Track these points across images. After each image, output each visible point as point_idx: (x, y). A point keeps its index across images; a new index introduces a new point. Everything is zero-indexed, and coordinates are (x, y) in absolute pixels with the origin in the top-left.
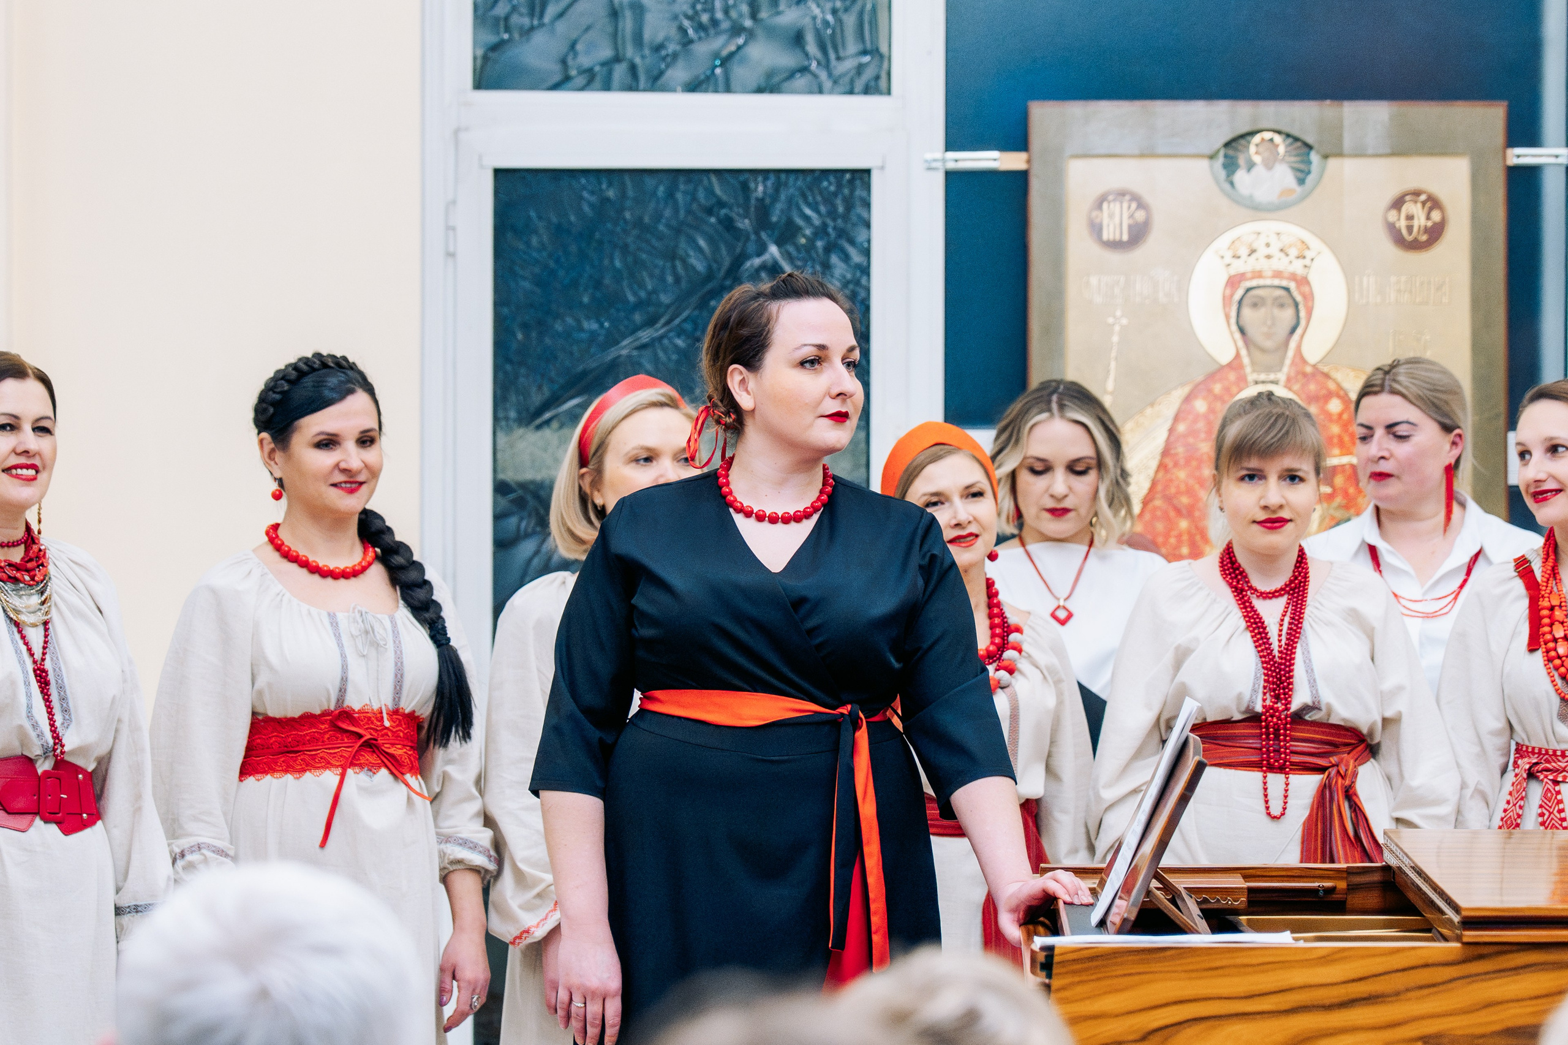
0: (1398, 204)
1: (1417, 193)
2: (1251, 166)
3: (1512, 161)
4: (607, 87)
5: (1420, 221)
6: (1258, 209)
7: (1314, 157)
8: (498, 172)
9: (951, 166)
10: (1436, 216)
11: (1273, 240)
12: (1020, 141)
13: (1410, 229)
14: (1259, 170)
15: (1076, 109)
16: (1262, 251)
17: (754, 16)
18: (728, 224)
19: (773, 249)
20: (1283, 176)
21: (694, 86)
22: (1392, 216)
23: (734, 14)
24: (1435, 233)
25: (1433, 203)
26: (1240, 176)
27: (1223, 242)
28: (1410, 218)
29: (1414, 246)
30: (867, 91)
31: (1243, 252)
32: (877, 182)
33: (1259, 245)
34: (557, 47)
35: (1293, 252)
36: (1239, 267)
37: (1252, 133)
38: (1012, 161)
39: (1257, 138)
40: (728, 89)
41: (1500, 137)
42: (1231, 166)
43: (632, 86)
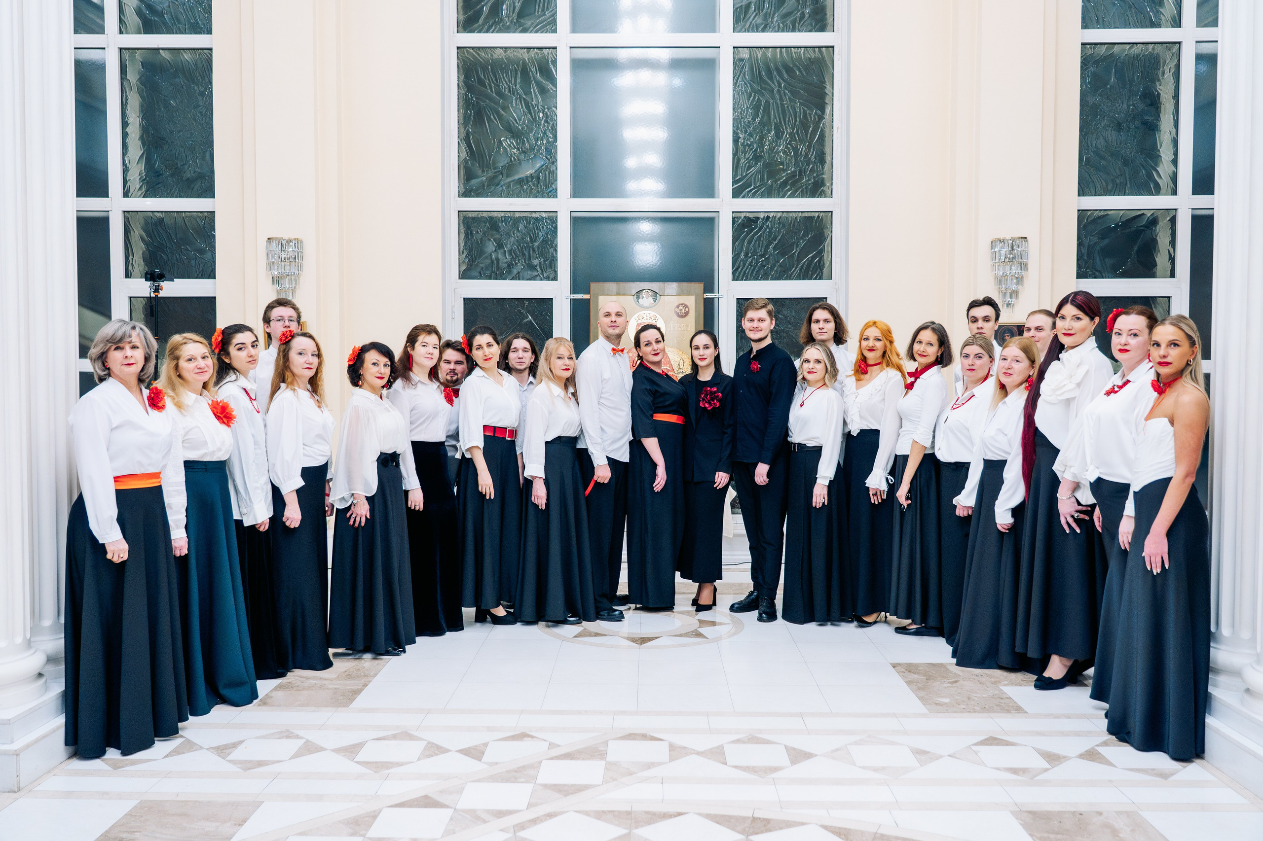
0: (678, 307)
1: (682, 304)
2: (643, 297)
3: (705, 297)
4: (490, 279)
5: (683, 311)
6: (644, 308)
7: (658, 295)
8: (464, 298)
9: (572, 297)
10: (687, 309)
11: (648, 315)
12: (589, 293)
13: (681, 312)
14: (645, 298)
15: (601, 284)
16: (645, 318)
17: (525, 262)
18: (520, 311)
19: (530, 317)
20: (651, 300)
21: (513, 279)
22: (676, 309)
23: (520, 261)
24: (686, 314)
25: (686, 306)
26: (640, 300)
27: (636, 316)
28: (681, 310)
29: (682, 317)
30: (552, 280)
31: (641, 318)
32: (554, 301)
33: (645, 316)
34: (479, 269)
35: (653, 318)
36: (640, 321)
37: (643, 290)
38: (587, 297)
39: (644, 291)
40: (519, 279)
41: (702, 292)
42: (638, 298)
43: (496, 279)
